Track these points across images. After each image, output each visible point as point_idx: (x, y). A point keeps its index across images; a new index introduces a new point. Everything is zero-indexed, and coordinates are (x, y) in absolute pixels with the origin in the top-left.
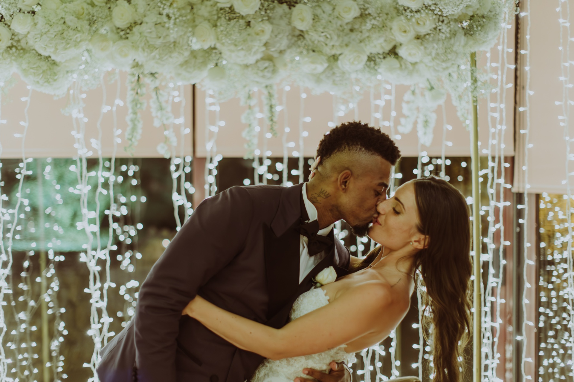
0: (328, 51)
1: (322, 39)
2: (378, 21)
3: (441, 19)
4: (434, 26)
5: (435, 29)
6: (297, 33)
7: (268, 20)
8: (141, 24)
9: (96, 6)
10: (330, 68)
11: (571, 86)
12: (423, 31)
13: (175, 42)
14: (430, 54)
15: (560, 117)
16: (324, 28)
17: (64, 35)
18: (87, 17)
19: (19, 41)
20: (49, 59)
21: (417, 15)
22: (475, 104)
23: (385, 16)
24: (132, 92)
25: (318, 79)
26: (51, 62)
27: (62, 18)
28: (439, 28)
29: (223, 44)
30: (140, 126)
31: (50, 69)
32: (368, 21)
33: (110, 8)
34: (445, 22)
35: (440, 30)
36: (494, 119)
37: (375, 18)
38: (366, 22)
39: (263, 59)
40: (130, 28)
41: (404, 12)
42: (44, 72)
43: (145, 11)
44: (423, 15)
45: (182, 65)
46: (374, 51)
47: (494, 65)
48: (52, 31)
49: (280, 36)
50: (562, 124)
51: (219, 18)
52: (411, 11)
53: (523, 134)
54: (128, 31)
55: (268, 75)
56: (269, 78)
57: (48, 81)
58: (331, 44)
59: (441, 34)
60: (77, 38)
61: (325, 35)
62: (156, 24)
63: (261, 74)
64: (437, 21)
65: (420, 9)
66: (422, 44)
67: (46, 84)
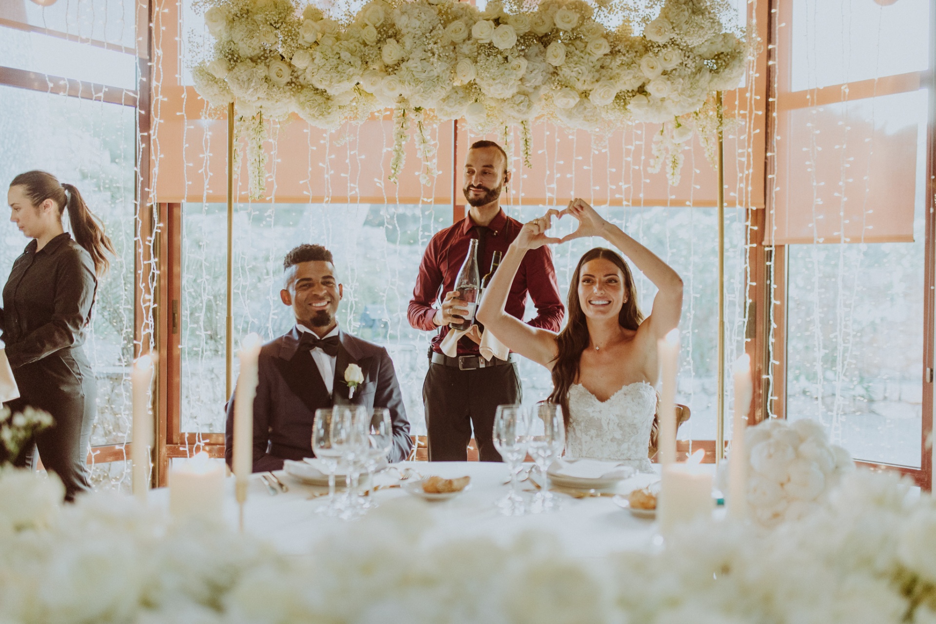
0: (581, 86)
1: (574, 74)
2: (628, 58)
3: (687, 54)
4: (681, 61)
5: (682, 64)
6: (552, 70)
7: (524, 56)
8: (408, 61)
9: (368, 45)
10: (581, 103)
11: (818, 132)
12: (669, 67)
13: (438, 76)
14: (676, 90)
15: (807, 163)
16: (576, 64)
17: (339, 69)
18: (360, 54)
19: (297, 78)
20: (324, 94)
21: (664, 51)
22: (721, 141)
23: (635, 54)
24: (397, 126)
25: (569, 114)
26: (325, 96)
27: (338, 53)
28: (685, 63)
29: (482, 79)
30: (404, 156)
31: (325, 103)
32: (617, 57)
33: (380, 48)
34: (691, 57)
35: (686, 64)
36: (741, 164)
37: (624, 55)
38: (615, 58)
39: (518, 93)
40: (398, 64)
41: (651, 48)
42: (319, 105)
43: (411, 48)
44: (670, 49)
45: (444, 100)
46: (624, 88)
47: (742, 112)
48: (328, 65)
49: (535, 72)
50: (809, 170)
51: (479, 54)
52: (659, 46)
53: (771, 179)
54: (396, 67)
55: (525, 109)
56: (524, 113)
57: (322, 114)
58: (583, 78)
59: (687, 69)
60: (350, 72)
61: (578, 70)
62: (422, 60)
63: (517, 108)
64: (683, 55)
65: (666, 44)
66: (668, 79)
67: (321, 117)
